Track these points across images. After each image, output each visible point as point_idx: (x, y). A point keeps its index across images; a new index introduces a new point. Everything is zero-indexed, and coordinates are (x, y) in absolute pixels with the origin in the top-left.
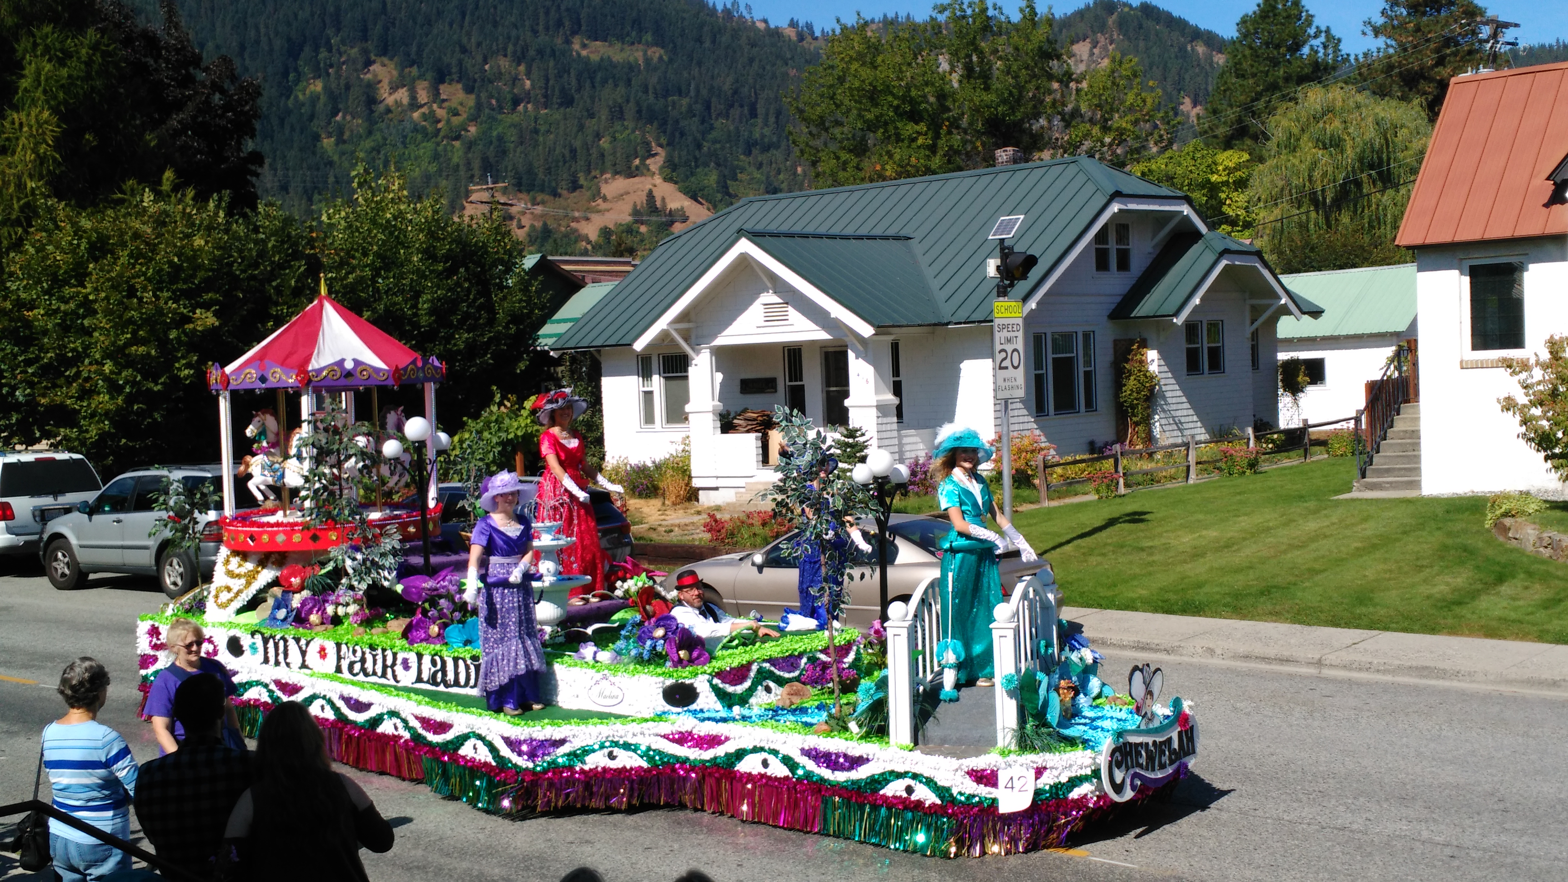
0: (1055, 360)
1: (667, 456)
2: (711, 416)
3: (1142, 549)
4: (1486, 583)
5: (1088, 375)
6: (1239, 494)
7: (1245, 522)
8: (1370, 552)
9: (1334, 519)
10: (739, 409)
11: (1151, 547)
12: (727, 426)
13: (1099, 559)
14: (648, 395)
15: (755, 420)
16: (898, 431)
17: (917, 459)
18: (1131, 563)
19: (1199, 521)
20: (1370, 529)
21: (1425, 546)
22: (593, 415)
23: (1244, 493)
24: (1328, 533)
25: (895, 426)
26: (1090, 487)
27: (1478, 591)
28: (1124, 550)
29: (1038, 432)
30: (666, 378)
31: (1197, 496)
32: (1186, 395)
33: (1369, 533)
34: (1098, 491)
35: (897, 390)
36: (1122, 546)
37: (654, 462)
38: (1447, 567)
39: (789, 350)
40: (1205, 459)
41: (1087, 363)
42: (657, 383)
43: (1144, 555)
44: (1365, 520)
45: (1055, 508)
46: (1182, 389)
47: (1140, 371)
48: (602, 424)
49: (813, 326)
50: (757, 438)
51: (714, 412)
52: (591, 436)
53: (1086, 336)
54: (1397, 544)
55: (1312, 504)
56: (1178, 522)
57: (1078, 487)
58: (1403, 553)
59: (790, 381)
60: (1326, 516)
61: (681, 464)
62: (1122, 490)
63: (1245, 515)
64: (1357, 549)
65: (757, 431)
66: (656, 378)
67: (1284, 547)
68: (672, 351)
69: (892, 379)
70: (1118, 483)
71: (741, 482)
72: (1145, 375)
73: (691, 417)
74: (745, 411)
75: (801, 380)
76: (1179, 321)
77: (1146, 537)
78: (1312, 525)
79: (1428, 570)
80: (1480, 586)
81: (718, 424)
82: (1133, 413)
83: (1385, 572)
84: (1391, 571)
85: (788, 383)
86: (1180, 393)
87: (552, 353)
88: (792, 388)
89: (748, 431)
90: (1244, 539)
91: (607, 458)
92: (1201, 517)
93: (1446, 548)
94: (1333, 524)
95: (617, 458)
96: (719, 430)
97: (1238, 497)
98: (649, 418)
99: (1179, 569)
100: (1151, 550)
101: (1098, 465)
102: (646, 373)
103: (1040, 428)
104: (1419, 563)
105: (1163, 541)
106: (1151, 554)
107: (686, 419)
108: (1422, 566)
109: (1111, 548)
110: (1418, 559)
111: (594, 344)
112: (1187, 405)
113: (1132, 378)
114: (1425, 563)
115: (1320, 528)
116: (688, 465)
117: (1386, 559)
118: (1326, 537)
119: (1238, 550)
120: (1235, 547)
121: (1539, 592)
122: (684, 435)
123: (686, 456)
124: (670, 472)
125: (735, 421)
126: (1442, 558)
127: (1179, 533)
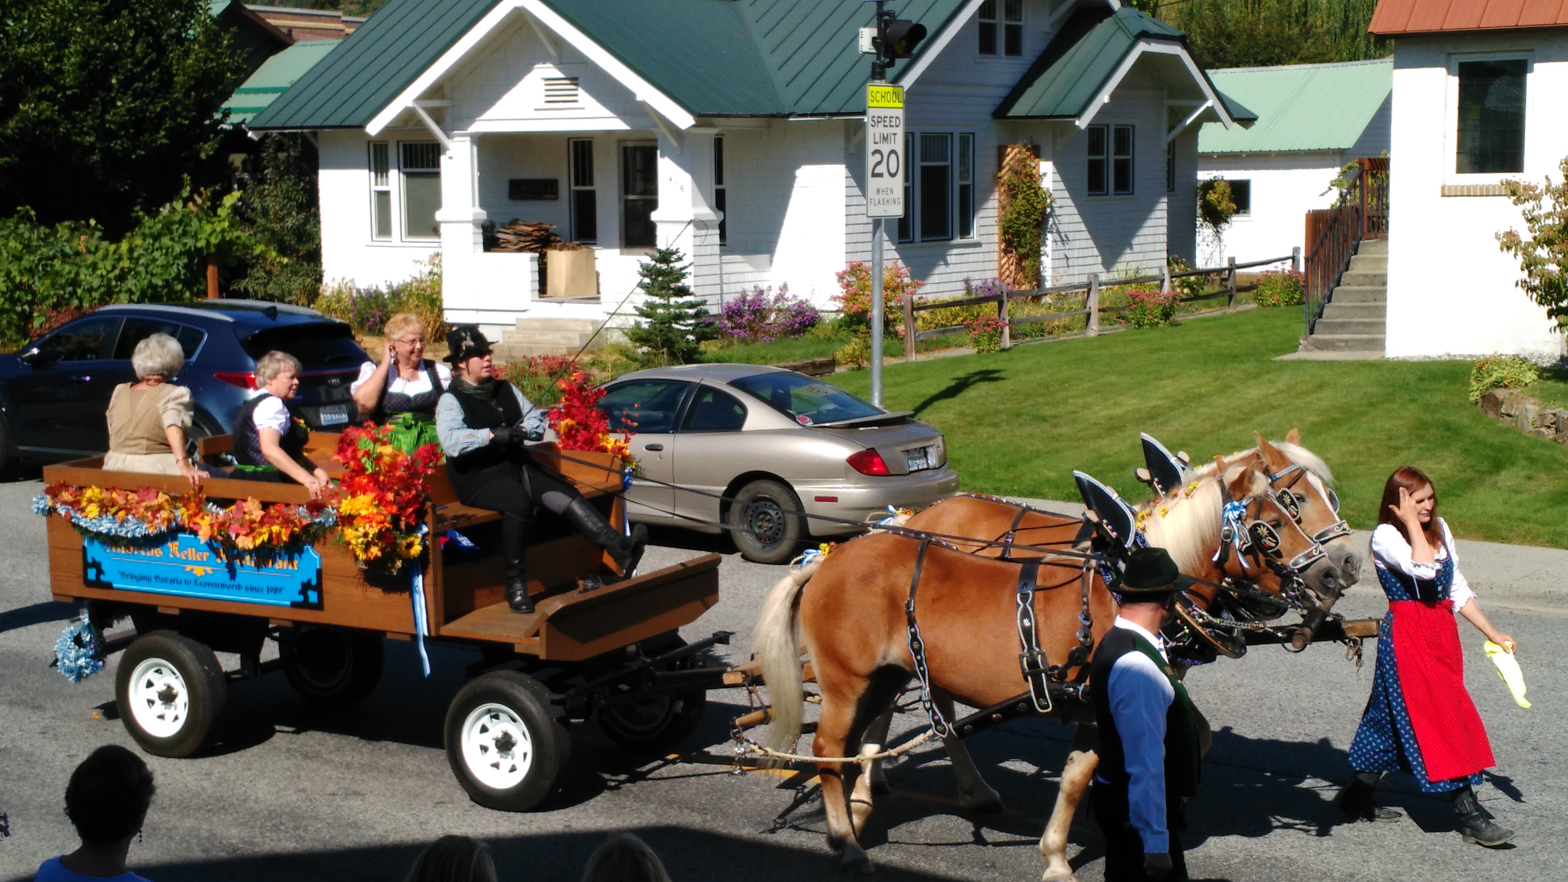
0: (924, 169)
1: (409, 280)
2: (470, 228)
3: (1044, 419)
4: (1478, 471)
5: (965, 191)
6: (1157, 350)
7: (1169, 387)
8: (1329, 429)
9: (1281, 385)
10: (507, 220)
11: (1055, 417)
12: (491, 243)
13: (991, 430)
14: (383, 197)
15: (529, 234)
16: (721, 255)
17: (744, 295)
18: (1031, 436)
19: (1112, 384)
20: (1327, 399)
21: (1398, 422)
22: (306, 221)
23: (1163, 350)
24: (1276, 404)
25: (717, 249)
26: (967, 338)
27: (1471, 480)
28: (1021, 420)
29: (900, 263)
30: (408, 175)
31: (1103, 352)
32: (1085, 222)
33: (1325, 404)
34: (977, 342)
35: (720, 202)
36: (1018, 415)
37: (390, 287)
38: (1428, 450)
39: (576, 143)
40: (1107, 304)
41: (964, 174)
42: (395, 181)
43: (1046, 426)
44: (1320, 387)
45: (925, 363)
46: (1081, 213)
47: (1030, 188)
48: (318, 233)
49: (607, 113)
50: (532, 259)
51: (475, 223)
52: (303, 249)
53: (965, 139)
54: (1363, 419)
55: (1250, 366)
56: (1086, 385)
57: (951, 337)
58: (1372, 431)
59: (577, 184)
60: (1271, 382)
61: (429, 292)
62: (1007, 342)
63: (1170, 377)
64: (1314, 424)
65: (532, 250)
66: (393, 174)
67: (1222, 420)
68: (417, 138)
69: (713, 187)
70: (1002, 332)
71: (510, 318)
72: (1036, 194)
73: (443, 228)
74: (514, 222)
75: (591, 183)
76: (1082, 123)
77: (1047, 404)
78: (1254, 392)
79: (1405, 453)
80: (1469, 474)
81: (480, 239)
82: (1019, 242)
83: (1352, 454)
84: (1359, 453)
85: (573, 188)
86: (1078, 218)
87: (250, 134)
88: (578, 193)
89: (520, 250)
90: (1172, 409)
91: (326, 279)
92: (1113, 378)
93: (1423, 425)
94: (1280, 392)
95: (338, 280)
96: (481, 246)
97: (1156, 356)
98: (384, 228)
99: (1092, 445)
100: (1053, 420)
101: (975, 309)
102: (380, 167)
103: (903, 258)
104: (1393, 443)
105: (1070, 408)
106: (1056, 426)
107: (435, 231)
108: (1397, 448)
109: (1004, 417)
110: (1390, 439)
111: (309, 123)
112: (1086, 235)
113: (1020, 196)
114: (1400, 443)
115: (1266, 397)
116: (439, 293)
117: (1350, 438)
118: (1273, 408)
119: (1166, 422)
120: (1161, 419)
121: (1546, 484)
122: (432, 252)
123: (436, 279)
124: (413, 302)
125: (500, 235)
126: (1421, 438)
127: (1088, 399)
